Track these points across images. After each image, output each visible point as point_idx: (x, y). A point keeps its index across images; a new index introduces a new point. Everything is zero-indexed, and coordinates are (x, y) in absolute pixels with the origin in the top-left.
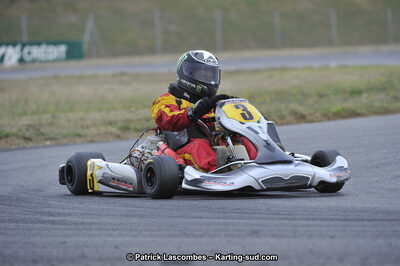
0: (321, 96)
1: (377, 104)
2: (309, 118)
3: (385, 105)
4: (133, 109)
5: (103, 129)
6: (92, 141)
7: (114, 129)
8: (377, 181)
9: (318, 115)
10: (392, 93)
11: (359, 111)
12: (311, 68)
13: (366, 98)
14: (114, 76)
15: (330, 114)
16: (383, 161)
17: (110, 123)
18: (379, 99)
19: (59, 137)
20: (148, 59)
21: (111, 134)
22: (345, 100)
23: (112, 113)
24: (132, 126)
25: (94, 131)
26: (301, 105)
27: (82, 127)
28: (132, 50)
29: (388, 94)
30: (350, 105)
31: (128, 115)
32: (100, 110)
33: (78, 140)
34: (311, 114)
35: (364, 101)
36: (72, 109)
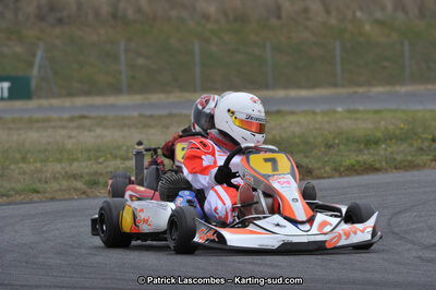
0: (330, 147)
1: (399, 158)
2: (316, 172)
3: (409, 158)
4: (101, 160)
5: (65, 184)
6: (53, 199)
7: (79, 184)
8: (409, 250)
9: (327, 169)
10: (416, 144)
11: (378, 165)
12: (314, 113)
13: (386, 150)
14: (72, 119)
15: (342, 169)
16: (414, 226)
17: (75, 177)
18: (401, 151)
19: (12, 193)
20: (111, 100)
21: (75, 189)
22: (360, 151)
23: (75, 164)
24: (101, 180)
25: (55, 186)
26: (306, 157)
27: (40, 181)
28: (91, 89)
29: (411, 145)
30: (366, 157)
31: (96, 167)
32: (60, 161)
33: (35, 197)
34: (319, 168)
35: (382, 152)
36: (24, 159)
